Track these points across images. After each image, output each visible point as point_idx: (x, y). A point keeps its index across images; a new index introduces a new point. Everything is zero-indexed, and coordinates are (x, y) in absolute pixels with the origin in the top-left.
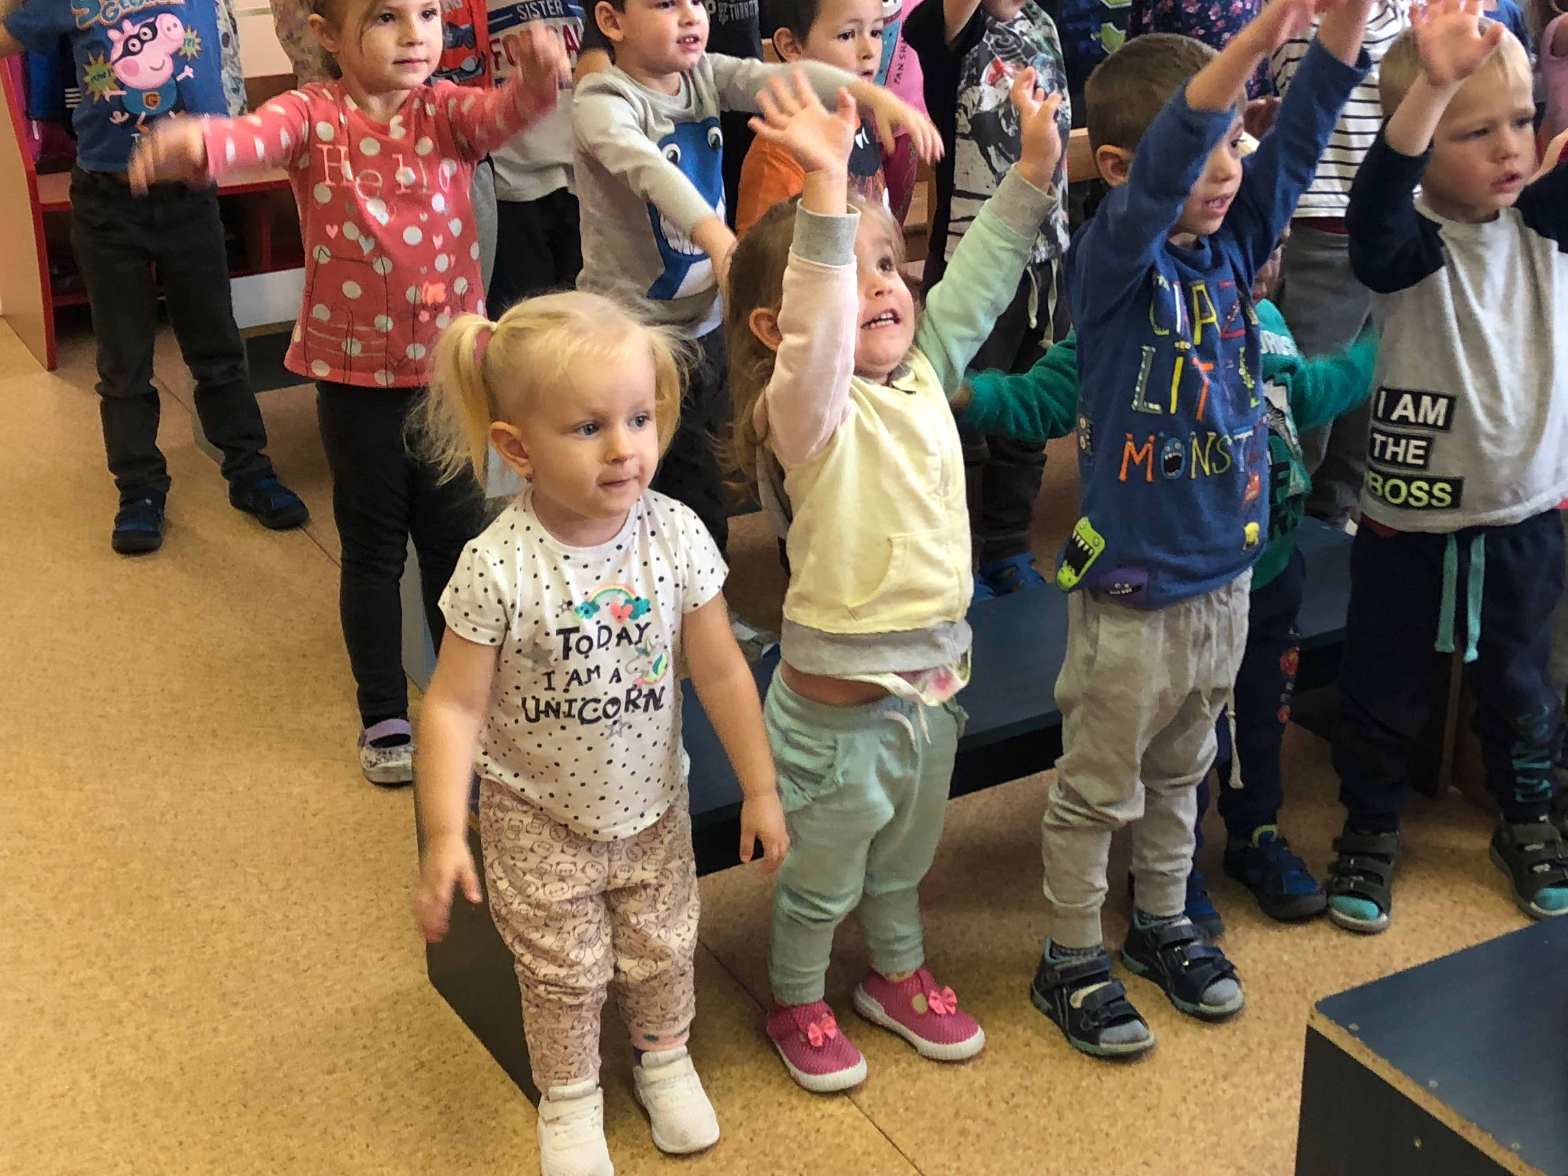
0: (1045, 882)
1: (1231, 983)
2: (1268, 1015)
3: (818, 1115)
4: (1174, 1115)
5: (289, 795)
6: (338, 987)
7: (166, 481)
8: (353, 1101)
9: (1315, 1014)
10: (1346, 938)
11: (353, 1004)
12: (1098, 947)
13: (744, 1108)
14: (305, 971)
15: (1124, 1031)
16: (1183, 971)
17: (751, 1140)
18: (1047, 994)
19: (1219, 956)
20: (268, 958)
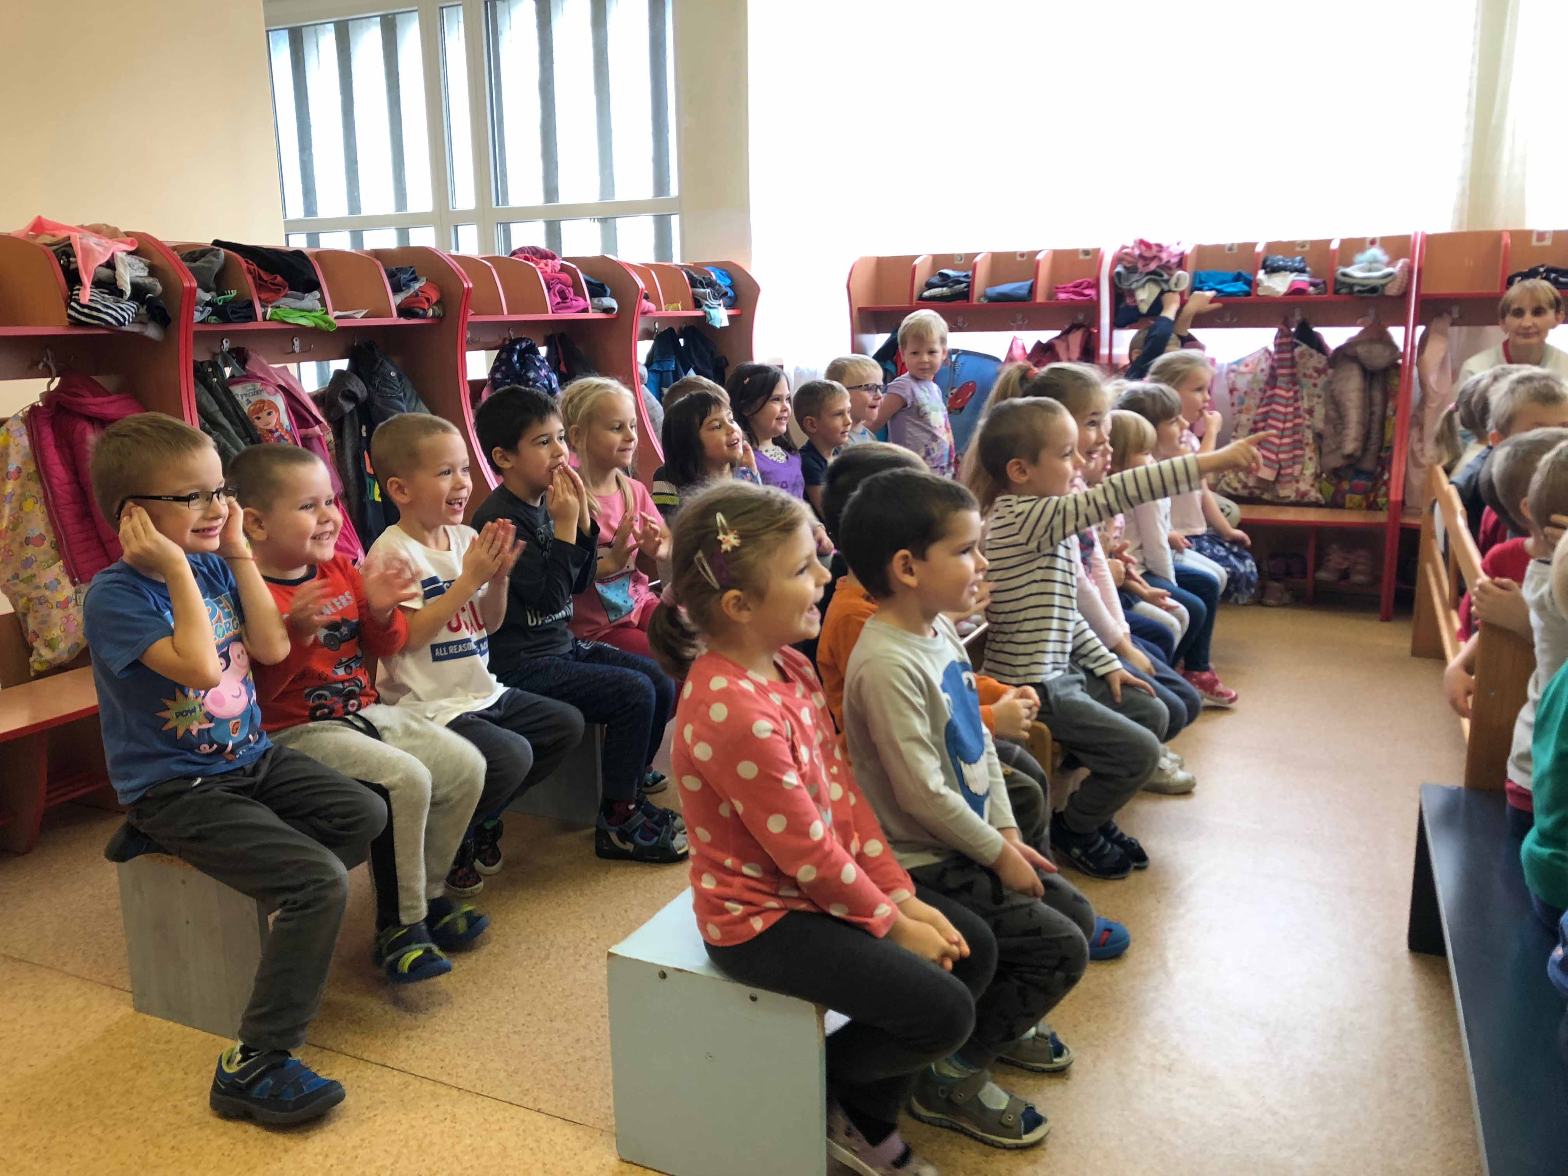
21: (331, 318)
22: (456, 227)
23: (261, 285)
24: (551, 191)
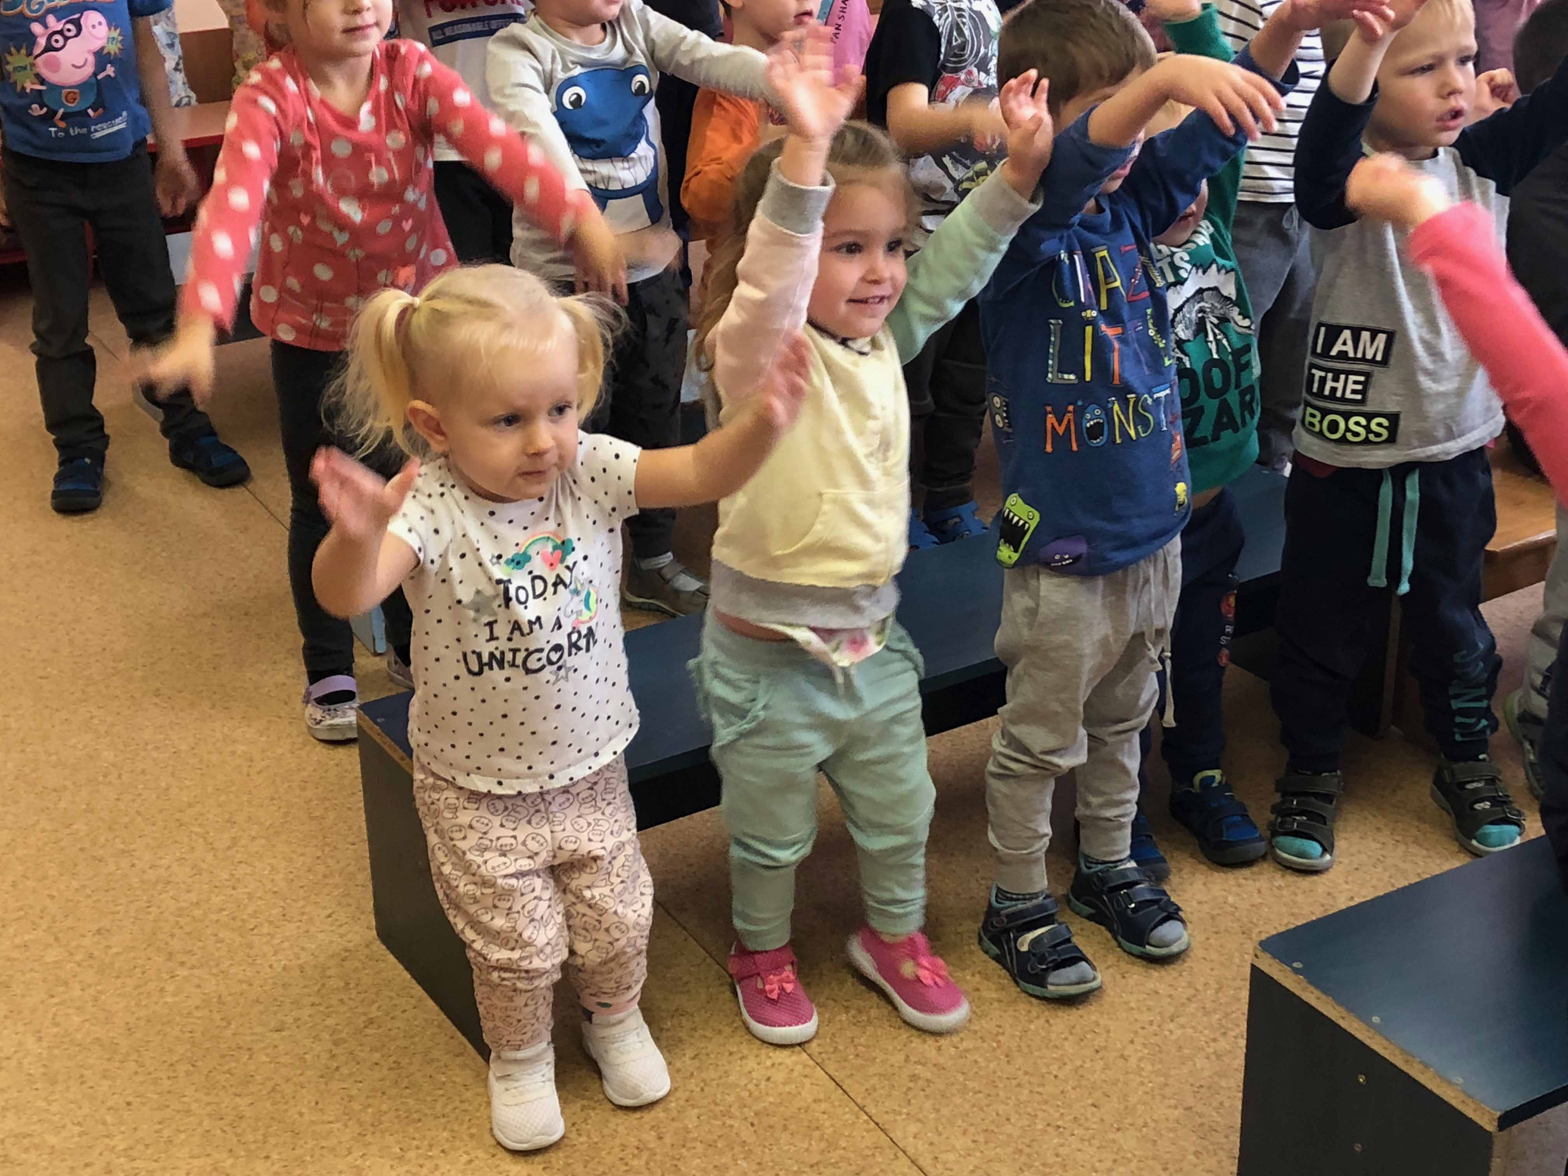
0: (989, 828)
1: (1177, 924)
2: (1214, 956)
3: (769, 1063)
4: (1122, 1056)
5: (233, 753)
6: (286, 945)
7: (105, 440)
8: (302, 1059)
9: (1259, 953)
10: (1291, 878)
11: (300, 962)
12: (1042, 892)
13: (693, 1058)
14: (252, 930)
15: (1070, 973)
16: (1129, 912)
17: (702, 1090)
18: (996, 940)
19: (1165, 898)
20: (214, 917)
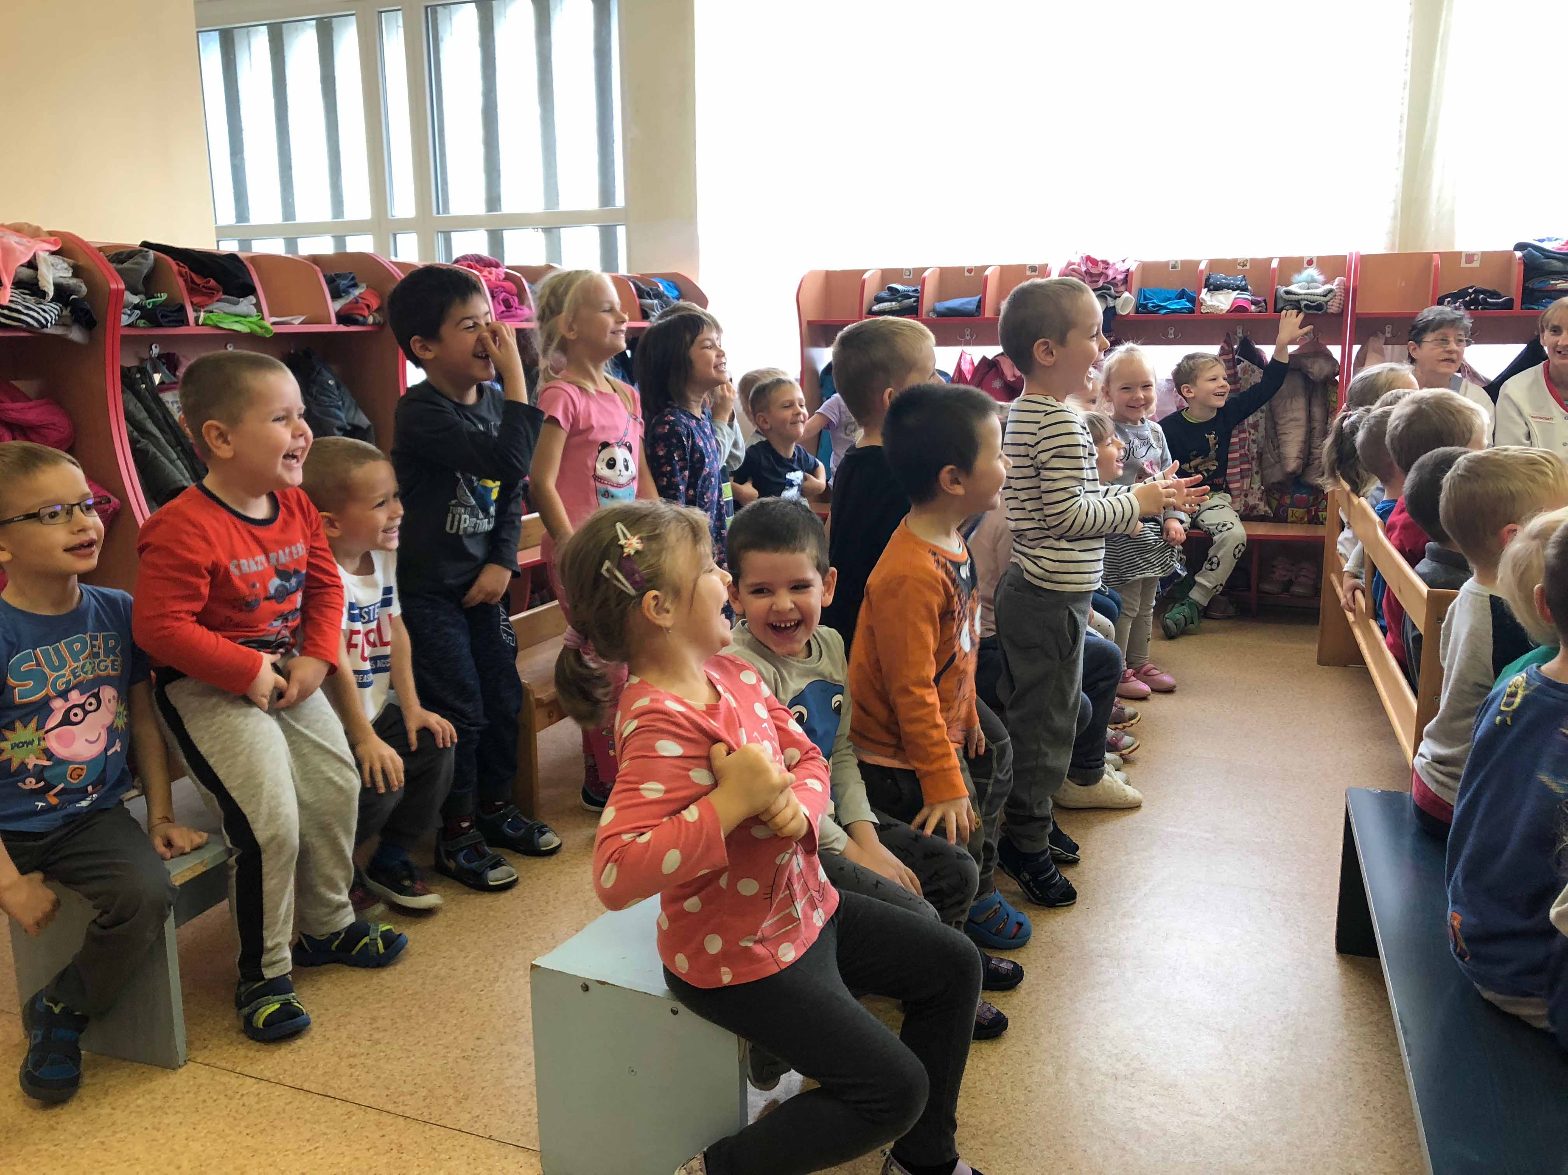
21: (267, 323)
22: (395, 235)
23: (193, 289)
24: (493, 200)
